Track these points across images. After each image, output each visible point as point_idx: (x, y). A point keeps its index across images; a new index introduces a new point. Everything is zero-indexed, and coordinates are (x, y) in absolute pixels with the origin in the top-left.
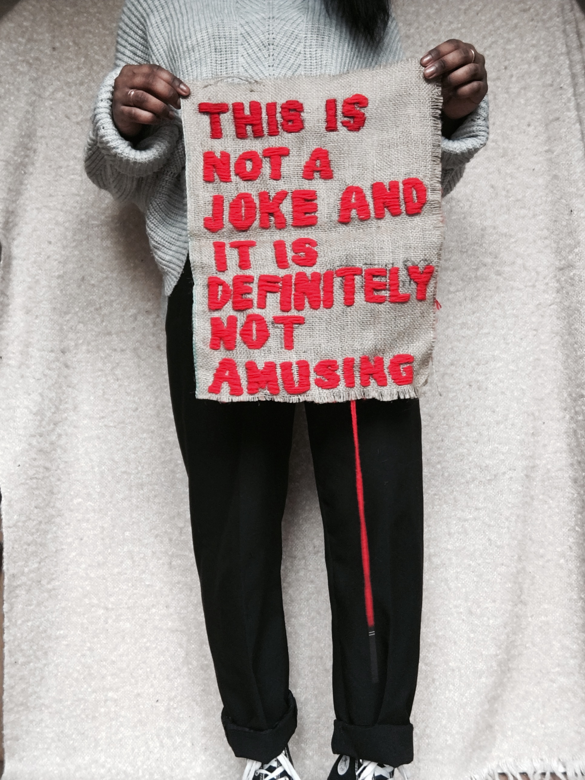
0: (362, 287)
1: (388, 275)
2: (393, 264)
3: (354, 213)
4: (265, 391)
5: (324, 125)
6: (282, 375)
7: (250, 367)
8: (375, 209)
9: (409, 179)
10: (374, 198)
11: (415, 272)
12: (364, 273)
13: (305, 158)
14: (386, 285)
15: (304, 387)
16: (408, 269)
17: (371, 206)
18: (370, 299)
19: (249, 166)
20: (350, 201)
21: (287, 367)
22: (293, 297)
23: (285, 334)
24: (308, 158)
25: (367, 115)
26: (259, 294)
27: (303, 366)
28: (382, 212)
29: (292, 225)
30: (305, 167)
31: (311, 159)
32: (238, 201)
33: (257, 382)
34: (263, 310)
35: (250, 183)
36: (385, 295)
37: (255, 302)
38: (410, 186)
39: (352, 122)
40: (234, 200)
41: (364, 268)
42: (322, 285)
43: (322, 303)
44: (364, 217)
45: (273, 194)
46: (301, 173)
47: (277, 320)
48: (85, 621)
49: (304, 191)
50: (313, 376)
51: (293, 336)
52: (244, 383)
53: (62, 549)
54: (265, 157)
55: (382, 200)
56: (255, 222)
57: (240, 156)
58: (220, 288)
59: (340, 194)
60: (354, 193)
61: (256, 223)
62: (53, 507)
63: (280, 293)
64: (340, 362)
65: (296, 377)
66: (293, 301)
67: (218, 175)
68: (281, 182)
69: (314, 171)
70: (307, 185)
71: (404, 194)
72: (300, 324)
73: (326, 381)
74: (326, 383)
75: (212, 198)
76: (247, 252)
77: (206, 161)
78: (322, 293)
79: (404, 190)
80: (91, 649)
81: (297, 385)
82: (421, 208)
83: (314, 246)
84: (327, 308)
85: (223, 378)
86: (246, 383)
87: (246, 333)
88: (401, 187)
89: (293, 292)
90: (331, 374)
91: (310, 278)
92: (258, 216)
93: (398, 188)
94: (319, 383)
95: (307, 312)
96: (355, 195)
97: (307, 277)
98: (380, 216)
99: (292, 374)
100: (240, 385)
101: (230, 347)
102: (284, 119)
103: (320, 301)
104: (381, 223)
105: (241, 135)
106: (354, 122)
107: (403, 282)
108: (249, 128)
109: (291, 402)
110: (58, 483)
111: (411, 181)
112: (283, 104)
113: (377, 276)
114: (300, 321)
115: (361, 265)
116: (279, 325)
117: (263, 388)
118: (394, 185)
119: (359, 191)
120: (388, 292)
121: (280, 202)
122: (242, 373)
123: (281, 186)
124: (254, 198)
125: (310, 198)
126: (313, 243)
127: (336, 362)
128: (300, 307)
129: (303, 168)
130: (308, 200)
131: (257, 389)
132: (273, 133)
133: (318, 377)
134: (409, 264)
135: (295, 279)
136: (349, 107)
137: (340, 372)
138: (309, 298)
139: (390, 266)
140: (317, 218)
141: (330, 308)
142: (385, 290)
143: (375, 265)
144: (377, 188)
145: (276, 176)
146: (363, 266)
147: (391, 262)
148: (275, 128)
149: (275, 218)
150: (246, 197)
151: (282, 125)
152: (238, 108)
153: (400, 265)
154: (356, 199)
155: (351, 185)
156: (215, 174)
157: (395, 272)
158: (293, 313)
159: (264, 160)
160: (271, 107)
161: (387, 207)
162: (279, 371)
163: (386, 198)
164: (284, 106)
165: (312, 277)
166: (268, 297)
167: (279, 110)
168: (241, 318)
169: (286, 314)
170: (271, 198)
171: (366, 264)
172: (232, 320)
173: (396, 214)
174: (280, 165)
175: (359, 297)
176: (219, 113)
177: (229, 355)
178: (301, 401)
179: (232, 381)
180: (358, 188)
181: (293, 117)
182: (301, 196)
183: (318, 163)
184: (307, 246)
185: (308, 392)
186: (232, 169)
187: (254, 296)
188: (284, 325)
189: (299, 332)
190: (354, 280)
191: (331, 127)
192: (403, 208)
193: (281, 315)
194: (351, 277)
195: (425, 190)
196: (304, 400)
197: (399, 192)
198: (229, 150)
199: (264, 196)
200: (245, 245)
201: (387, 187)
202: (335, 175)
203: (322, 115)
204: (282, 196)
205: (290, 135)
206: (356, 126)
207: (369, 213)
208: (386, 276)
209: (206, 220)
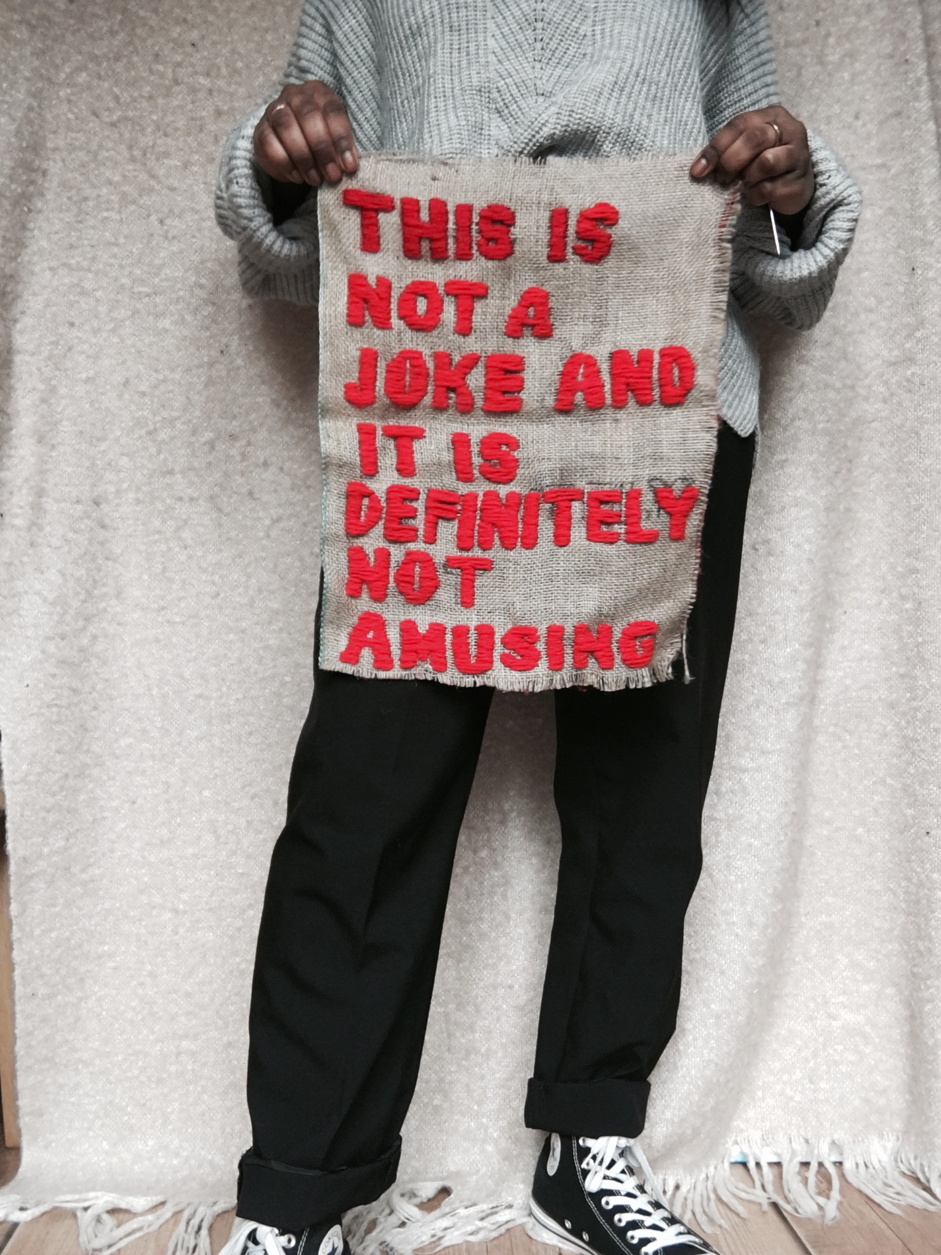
0: (583, 518)
1: (624, 501)
2: (632, 483)
3: (579, 397)
4: (426, 666)
5: (546, 251)
6: (453, 644)
7: (408, 628)
8: (614, 392)
9: (671, 348)
10: (614, 375)
11: (667, 498)
12: (586, 496)
13: (513, 302)
14: (620, 516)
15: (484, 665)
16: (656, 492)
17: (608, 388)
18: (593, 536)
19: (422, 305)
20: (574, 378)
21: (460, 632)
22: (477, 528)
23: (462, 583)
24: (516, 302)
25: (614, 238)
26: (427, 521)
27: (486, 633)
28: (624, 398)
29: (482, 410)
30: (510, 317)
31: (520, 304)
32: (400, 362)
33: (416, 652)
34: (432, 547)
35: (421, 335)
36: (619, 531)
37: (421, 532)
38: (670, 359)
39: (590, 248)
40: (393, 360)
41: (588, 489)
42: (521, 513)
43: (519, 540)
44: (595, 405)
45: (457, 358)
46: (502, 327)
47: (451, 563)
48: (143, 931)
49: (505, 355)
50: (499, 650)
51: (474, 587)
52: (396, 651)
53: (104, 818)
54: (448, 295)
55: (624, 380)
56: (425, 398)
57: (407, 287)
58: (366, 501)
59: (560, 363)
60: (582, 366)
61: (428, 399)
62: (88, 751)
63: (456, 521)
64: (542, 631)
65: (473, 650)
66: (476, 534)
67: (372, 317)
68: (471, 339)
69: (523, 325)
70: (509, 346)
71: (660, 373)
72: (485, 570)
73: (519, 658)
74: (519, 660)
75: (358, 353)
76: (411, 447)
77: (353, 291)
78: (520, 526)
79: (661, 365)
80: (152, 975)
81: (473, 661)
82: (685, 395)
83: (515, 450)
84: (527, 549)
85: (366, 642)
86: (399, 652)
87: (404, 579)
88: (657, 358)
89: (478, 522)
90: (527, 648)
91: (504, 501)
92: (430, 388)
93: (652, 362)
94: (508, 662)
95: (496, 553)
96: (584, 369)
97: (500, 500)
98: (619, 404)
99: (468, 644)
100: (389, 653)
101: (379, 596)
102: (482, 236)
103: (516, 538)
104: (621, 415)
105: (411, 252)
106: (593, 248)
107: (648, 511)
108: (425, 245)
109: (463, 686)
110: (94, 713)
111: (673, 351)
112: (483, 210)
113: (607, 503)
114: (486, 566)
115: (584, 483)
116: (454, 571)
117: (423, 660)
118: (645, 356)
119: (590, 362)
120: (623, 526)
121: (468, 370)
122: (394, 635)
123: (472, 345)
124: (427, 358)
125: (514, 368)
126: (513, 443)
127: (536, 630)
128: (485, 545)
129: (506, 318)
130: (511, 372)
131: (415, 662)
132: (464, 255)
133: (507, 651)
134: (658, 484)
135: (483, 501)
136: (587, 225)
137: (541, 646)
138: (500, 533)
139: (627, 488)
140: (521, 400)
141: (532, 548)
142: (619, 523)
143: (605, 484)
144: (618, 358)
145: (464, 328)
146: (586, 486)
147: (630, 480)
148: (467, 248)
149: (458, 395)
150: (415, 357)
151: (479, 245)
152: (410, 207)
153: (643, 486)
154: (586, 376)
155: (579, 351)
156: (367, 313)
157: (634, 496)
158: (477, 552)
159: (446, 299)
160: (464, 211)
161: (633, 391)
162: (449, 637)
163: (631, 377)
164: (484, 214)
165: (507, 500)
166: (440, 524)
167: (476, 219)
168: (397, 553)
169: (465, 554)
170: (454, 363)
171: (591, 483)
172: (383, 556)
173: (644, 402)
174: (471, 311)
175: (578, 533)
176: (377, 211)
177: (375, 608)
178: (478, 685)
179: (377, 646)
180: (589, 357)
181: (497, 235)
182: (501, 365)
183: (531, 311)
184: (504, 448)
185: (490, 672)
186: (394, 306)
187: (420, 523)
188: (462, 570)
189: (482, 581)
190: (570, 507)
191: (556, 255)
192: (656, 393)
193: (459, 554)
194: (566, 504)
195: (693, 368)
196: (482, 684)
197: (651, 368)
198: (391, 274)
199: (442, 359)
200: (408, 436)
201: (635, 358)
202: (556, 333)
203: (544, 235)
204: (471, 361)
205: (490, 264)
206: (596, 254)
207: (603, 398)
208: (620, 502)
209: (348, 387)
